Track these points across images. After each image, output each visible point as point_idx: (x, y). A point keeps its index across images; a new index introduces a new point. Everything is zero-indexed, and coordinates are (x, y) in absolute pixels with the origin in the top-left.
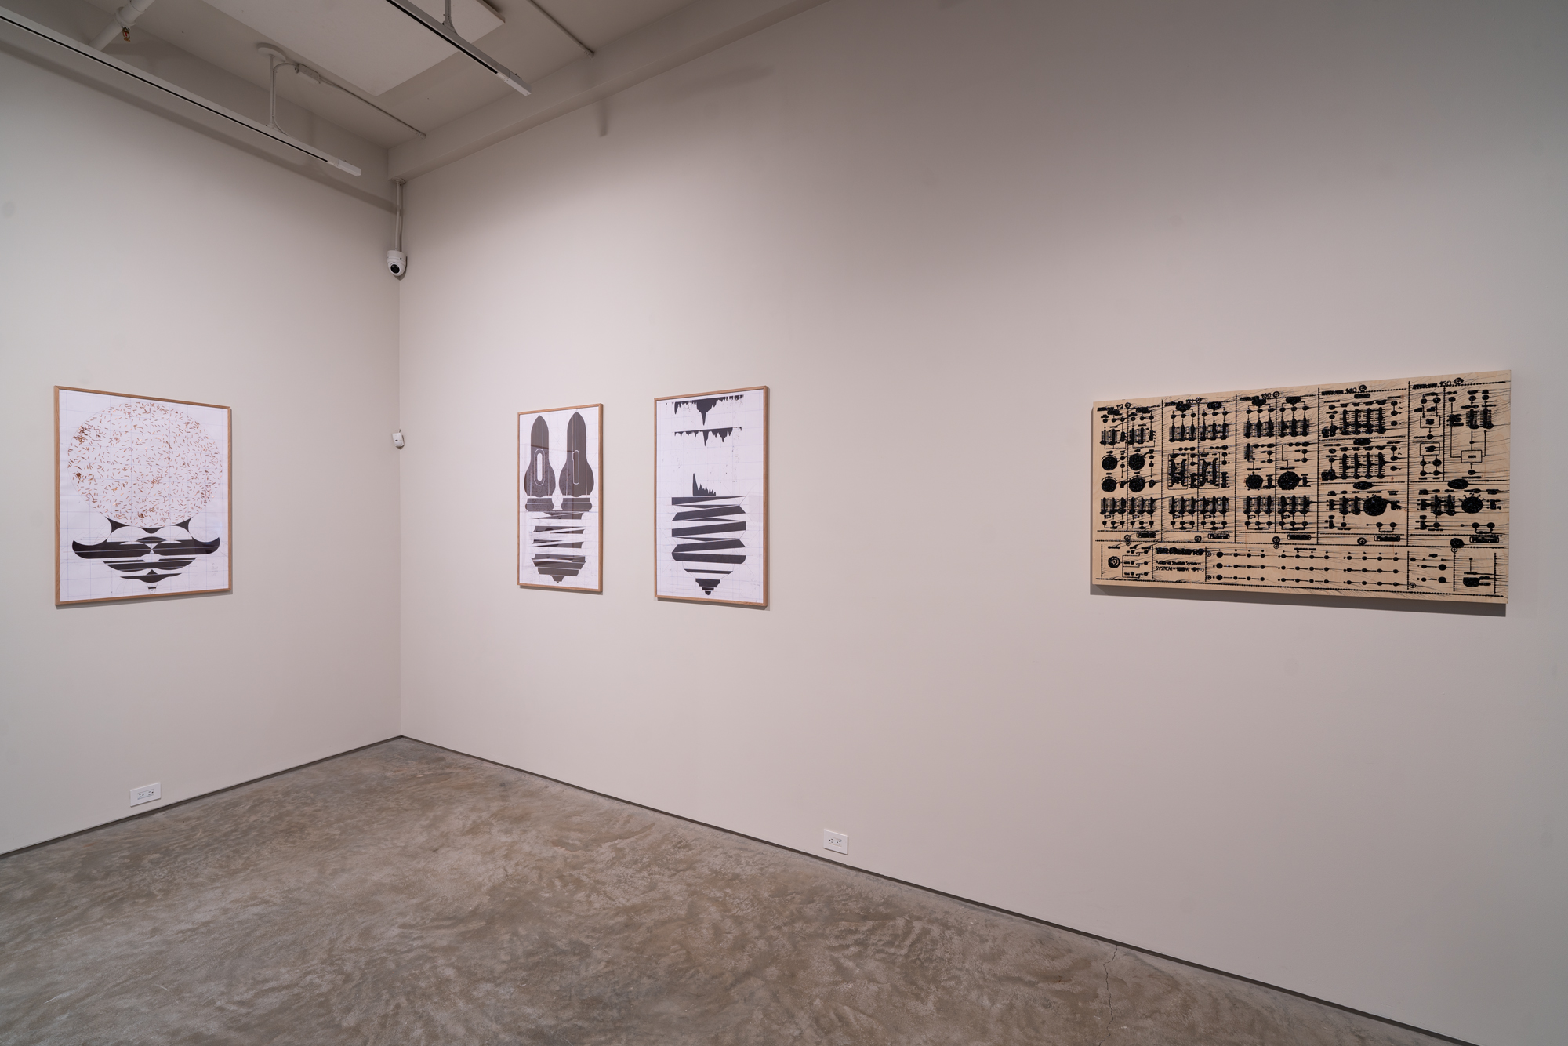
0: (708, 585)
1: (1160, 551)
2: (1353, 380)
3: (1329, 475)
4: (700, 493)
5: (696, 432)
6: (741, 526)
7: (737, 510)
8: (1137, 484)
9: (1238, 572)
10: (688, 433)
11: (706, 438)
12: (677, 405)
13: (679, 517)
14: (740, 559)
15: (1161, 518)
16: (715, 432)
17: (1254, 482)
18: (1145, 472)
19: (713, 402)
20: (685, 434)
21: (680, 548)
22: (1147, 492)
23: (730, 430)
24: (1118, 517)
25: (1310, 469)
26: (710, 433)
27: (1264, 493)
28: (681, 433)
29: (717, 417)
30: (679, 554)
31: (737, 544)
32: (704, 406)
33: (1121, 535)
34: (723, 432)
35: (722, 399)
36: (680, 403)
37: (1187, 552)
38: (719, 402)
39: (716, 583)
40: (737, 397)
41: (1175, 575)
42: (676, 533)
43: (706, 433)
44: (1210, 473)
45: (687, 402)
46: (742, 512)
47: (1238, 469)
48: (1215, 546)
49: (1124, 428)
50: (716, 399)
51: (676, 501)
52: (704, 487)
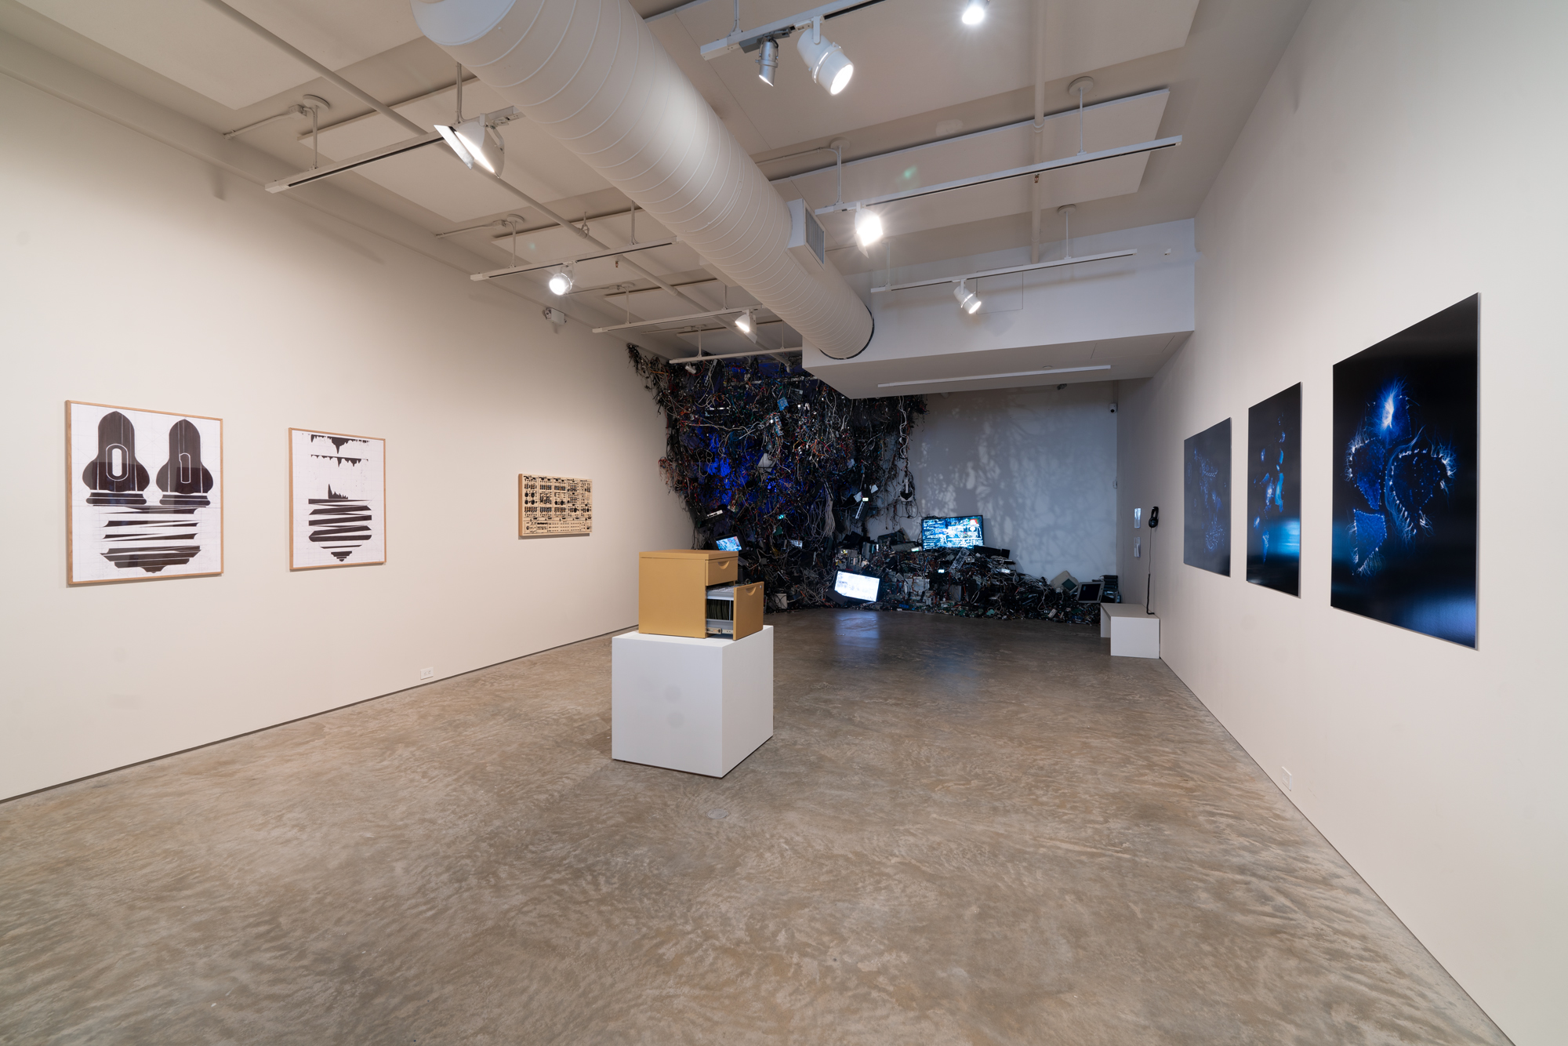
0: (341, 556)
1: (538, 524)
2: (571, 477)
3: (568, 502)
4: (333, 497)
5: (331, 458)
6: (369, 518)
7: (366, 508)
8: (533, 502)
9: (554, 529)
10: (324, 457)
11: (340, 462)
12: (313, 437)
13: (315, 512)
14: (368, 537)
15: (538, 513)
16: (347, 459)
17: (556, 503)
18: (535, 498)
19: (346, 441)
20: (320, 457)
21: (316, 533)
22: (535, 505)
23: (360, 460)
24: (529, 513)
25: (565, 500)
26: (343, 460)
27: (558, 506)
28: (317, 456)
29: (346, 450)
30: (315, 537)
31: (366, 528)
32: (339, 442)
33: (529, 519)
34: (354, 461)
35: (353, 440)
36: (316, 436)
37: (543, 524)
38: (350, 442)
39: (348, 553)
40: (365, 441)
41: (541, 531)
42: (312, 523)
43: (339, 460)
44: (548, 501)
45: (323, 437)
46: (369, 509)
47: (553, 499)
48: (549, 522)
49: (530, 483)
50: (349, 440)
51: (312, 502)
52: (338, 493)
